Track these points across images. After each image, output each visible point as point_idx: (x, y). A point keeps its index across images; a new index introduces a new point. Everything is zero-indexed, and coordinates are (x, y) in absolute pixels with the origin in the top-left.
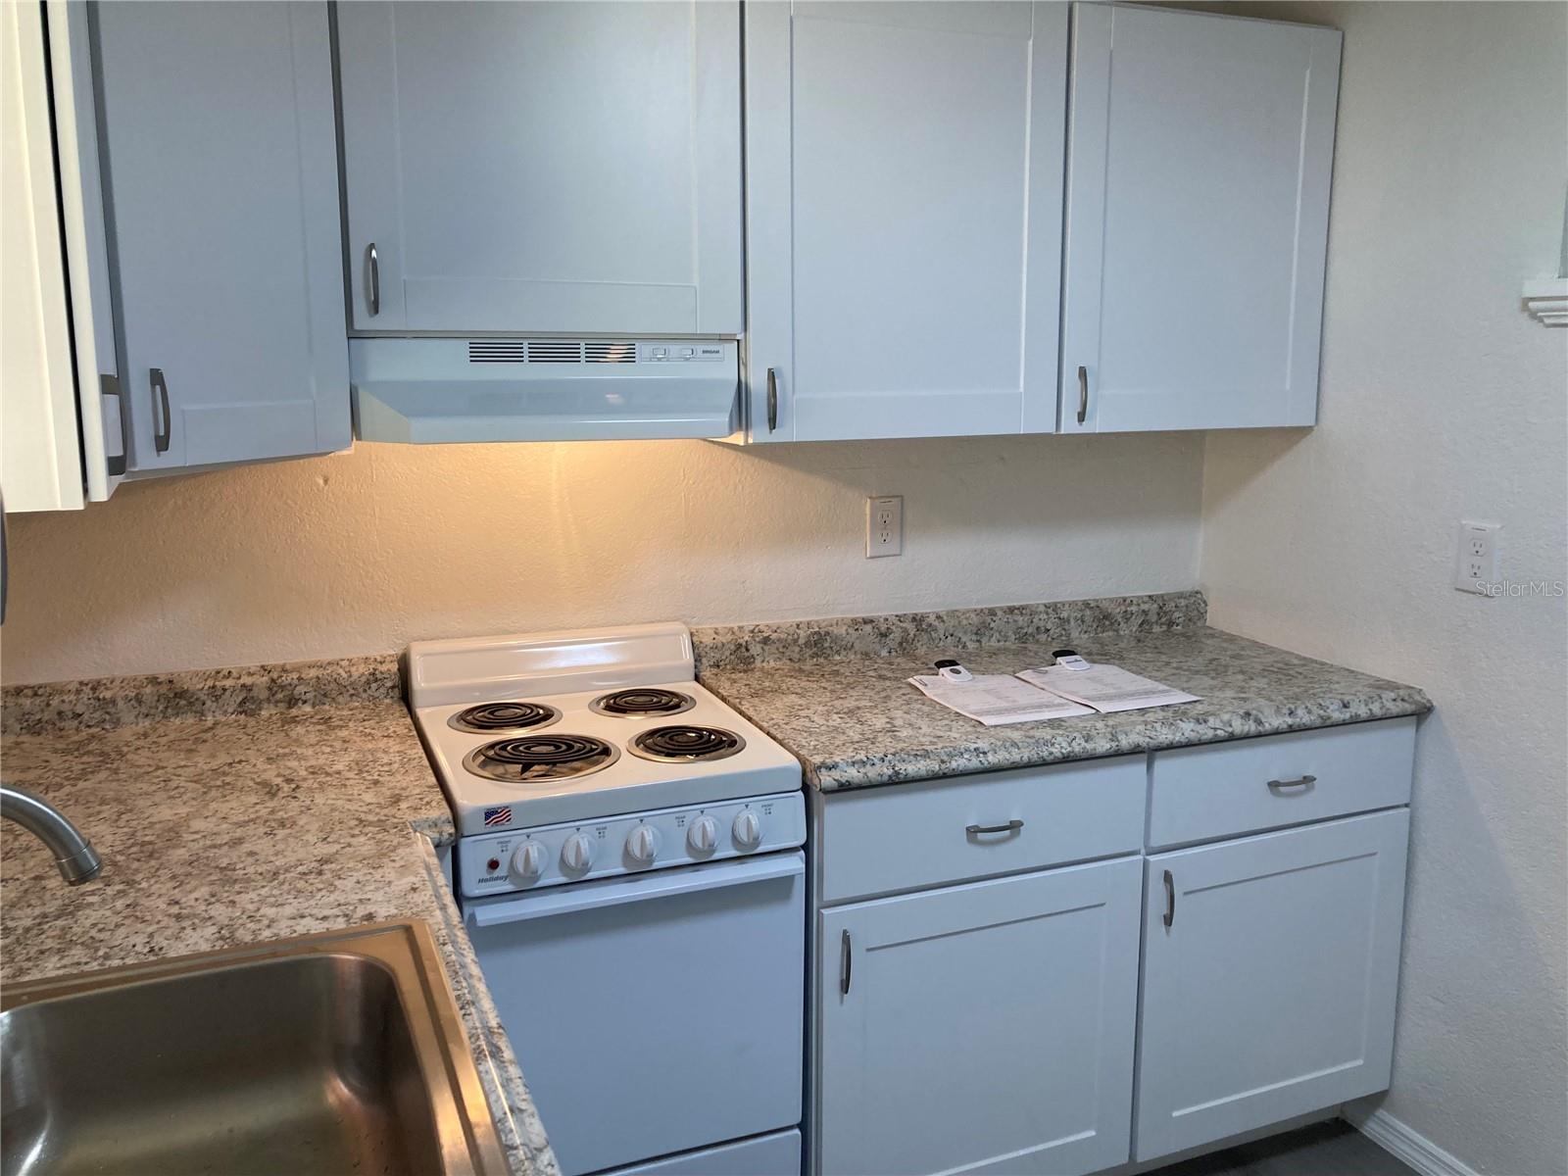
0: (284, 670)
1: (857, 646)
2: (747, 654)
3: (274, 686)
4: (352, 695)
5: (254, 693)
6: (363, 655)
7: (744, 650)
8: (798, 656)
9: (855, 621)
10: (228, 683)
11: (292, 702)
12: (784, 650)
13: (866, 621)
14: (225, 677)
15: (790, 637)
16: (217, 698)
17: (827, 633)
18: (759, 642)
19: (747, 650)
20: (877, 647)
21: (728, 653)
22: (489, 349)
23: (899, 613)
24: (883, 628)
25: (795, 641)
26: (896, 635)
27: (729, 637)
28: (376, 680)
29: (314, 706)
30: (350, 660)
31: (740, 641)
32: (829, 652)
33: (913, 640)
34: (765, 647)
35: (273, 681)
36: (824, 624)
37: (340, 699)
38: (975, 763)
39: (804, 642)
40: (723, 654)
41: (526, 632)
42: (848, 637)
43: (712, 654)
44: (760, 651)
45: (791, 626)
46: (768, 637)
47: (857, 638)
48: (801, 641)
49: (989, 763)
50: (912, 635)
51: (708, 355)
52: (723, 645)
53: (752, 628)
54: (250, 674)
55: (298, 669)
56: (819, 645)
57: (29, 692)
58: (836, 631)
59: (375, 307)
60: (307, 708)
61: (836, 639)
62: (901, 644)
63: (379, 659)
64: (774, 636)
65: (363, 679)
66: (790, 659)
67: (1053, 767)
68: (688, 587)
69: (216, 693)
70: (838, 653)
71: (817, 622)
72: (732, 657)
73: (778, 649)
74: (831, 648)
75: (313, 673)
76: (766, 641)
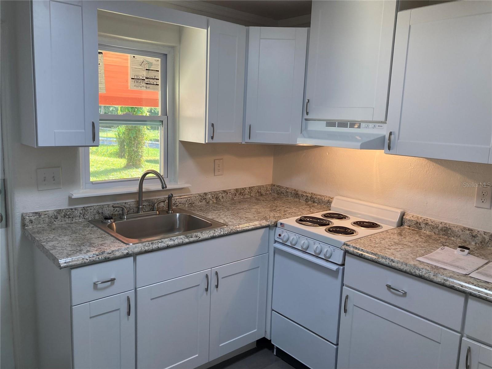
0: (315, 195)
1: (462, 237)
2: (419, 226)
3: (311, 197)
4: (324, 204)
5: (308, 198)
6: (329, 196)
7: (419, 224)
8: (437, 233)
9: (465, 228)
10: (305, 194)
11: (314, 202)
12: (433, 229)
13: (469, 230)
14: (305, 193)
15: (436, 225)
16: (302, 197)
17: (450, 229)
18: (424, 224)
19: (420, 225)
20: (470, 240)
21: (413, 224)
22: (330, 124)
23: (485, 231)
24: (474, 234)
25: (437, 227)
26: (479, 238)
27: (416, 219)
28: (329, 202)
29: (317, 204)
30: (326, 196)
31: (418, 221)
32: (450, 235)
33: (487, 243)
34: (426, 226)
35: (311, 196)
36: (452, 225)
37: (322, 204)
38: (387, 262)
39: (440, 228)
40: (412, 223)
41: (364, 201)
42: (458, 232)
43: (408, 222)
44: (424, 226)
45: (439, 222)
46: (428, 223)
47: (462, 234)
48: (439, 228)
49: (391, 265)
50: (487, 241)
51: (379, 127)
52: (412, 220)
53: (425, 219)
54: (309, 194)
55: (317, 195)
56: (446, 232)
57: (279, 187)
58: (454, 229)
59: (307, 113)
60: (316, 204)
61: (453, 232)
62: (481, 242)
63: (332, 198)
64: (430, 223)
65: (327, 201)
66: (435, 233)
67: (413, 277)
68: (408, 200)
69: (302, 196)
70: (453, 237)
71: (449, 224)
72: (415, 226)
73: (430, 228)
74: (451, 234)
75: (319, 197)
76: (427, 224)
